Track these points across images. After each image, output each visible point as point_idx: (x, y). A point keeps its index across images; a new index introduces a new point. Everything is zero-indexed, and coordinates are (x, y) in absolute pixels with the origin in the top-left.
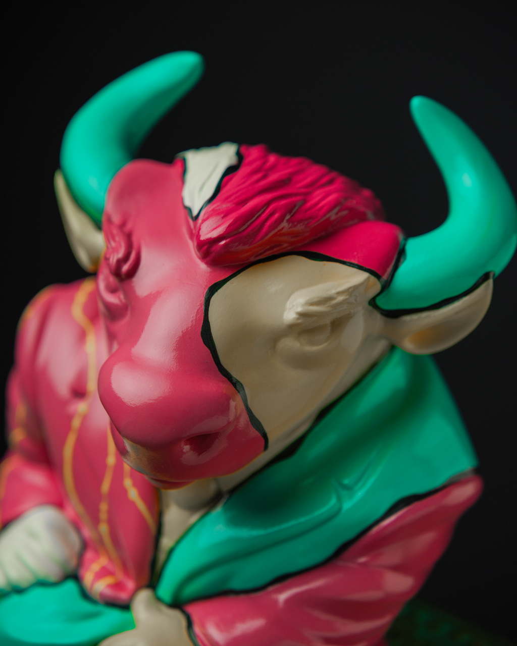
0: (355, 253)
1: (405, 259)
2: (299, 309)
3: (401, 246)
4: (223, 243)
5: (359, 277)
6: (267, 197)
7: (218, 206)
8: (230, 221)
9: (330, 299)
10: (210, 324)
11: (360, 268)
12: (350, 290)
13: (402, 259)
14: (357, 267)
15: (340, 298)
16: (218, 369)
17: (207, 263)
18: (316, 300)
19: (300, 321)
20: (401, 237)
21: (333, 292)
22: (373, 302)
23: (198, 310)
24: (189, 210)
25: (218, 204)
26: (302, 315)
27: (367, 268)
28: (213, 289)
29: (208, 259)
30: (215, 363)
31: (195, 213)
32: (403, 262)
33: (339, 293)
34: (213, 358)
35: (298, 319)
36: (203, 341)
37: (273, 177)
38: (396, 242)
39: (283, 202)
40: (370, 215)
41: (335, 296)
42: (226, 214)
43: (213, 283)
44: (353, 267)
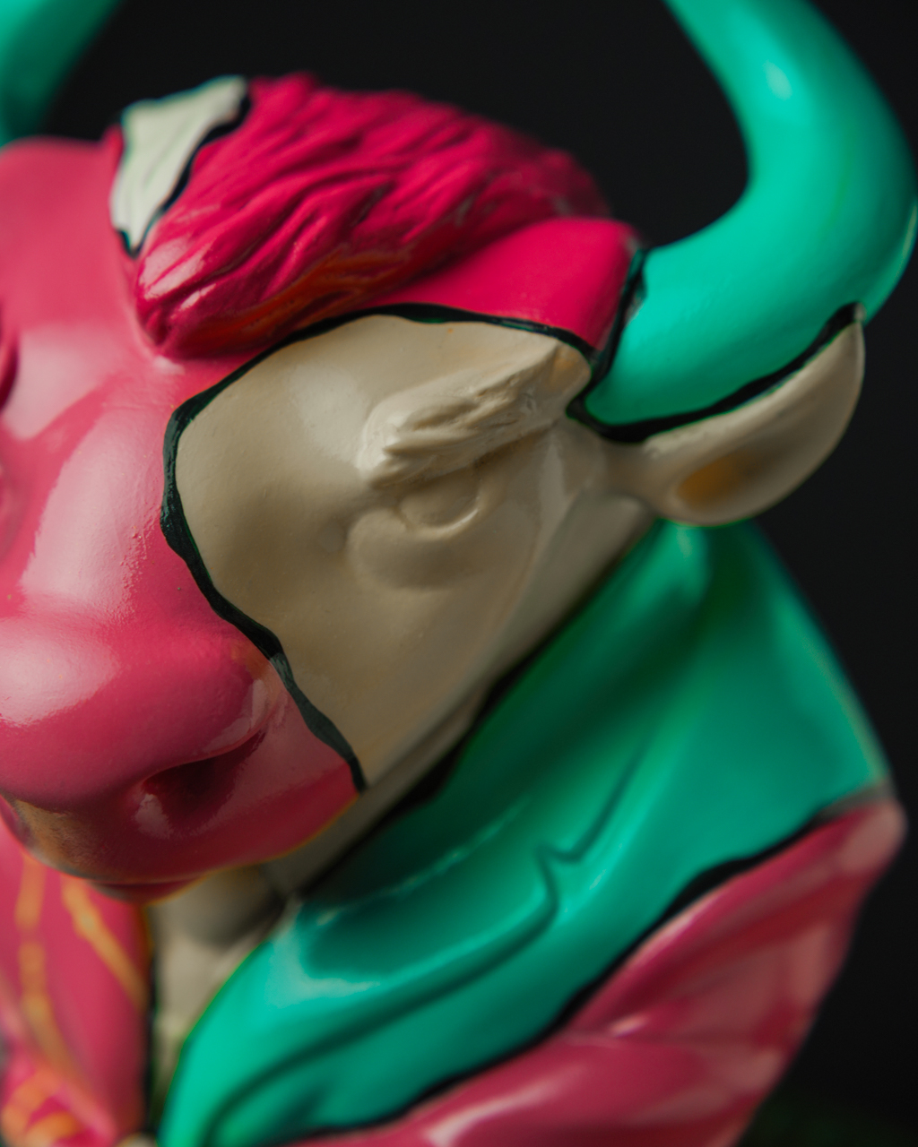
0: (524, 295)
1: (644, 296)
2: (392, 441)
3: (634, 269)
4: (193, 299)
5: (532, 350)
6: (297, 182)
7: (181, 215)
8: (207, 247)
9: (465, 407)
10: (182, 498)
11: (538, 329)
12: (512, 383)
13: (636, 298)
14: (530, 327)
15: (489, 405)
16: (208, 604)
17: (167, 355)
18: (428, 414)
19: (395, 469)
20: (632, 246)
21: (471, 391)
22: (577, 409)
23: (149, 469)
24: (123, 236)
25: (181, 209)
26: (399, 454)
27: (552, 326)
28: (186, 412)
29: (167, 344)
30: (201, 589)
31: (135, 238)
32: (640, 304)
33: (484, 393)
34: (195, 578)
35: (390, 464)
36: (167, 539)
37: (316, 137)
38: (623, 260)
39: (335, 192)
40: (561, 205)
41: (476, 399)
42: (198, 230)
43: (183, 400)
44: (518, 328)
